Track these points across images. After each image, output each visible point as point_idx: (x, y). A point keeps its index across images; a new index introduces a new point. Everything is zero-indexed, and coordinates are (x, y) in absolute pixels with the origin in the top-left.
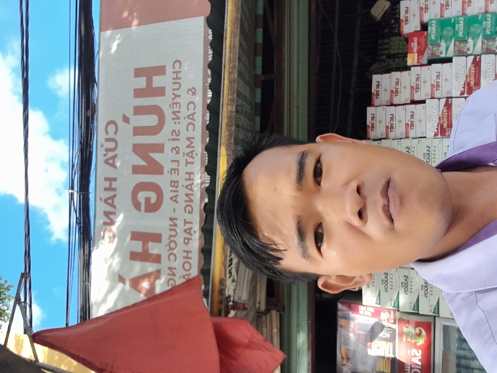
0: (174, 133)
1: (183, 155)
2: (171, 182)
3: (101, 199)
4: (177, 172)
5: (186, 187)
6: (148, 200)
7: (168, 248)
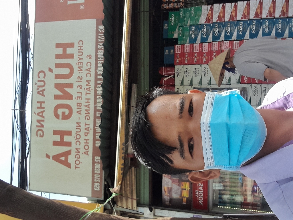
1: (84, 89)
2: (77, 103)
3: (35, 113)
5: (86, 106)
6: (63, 113)
7: (75, 138)
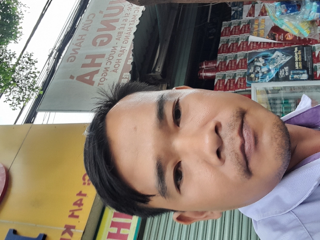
0: (126, 14)
2: (119, 32)
3: (73, 44)
4: (123, 28)
5: (127, 33)
6: (102, 41)
7: (108, 59)
